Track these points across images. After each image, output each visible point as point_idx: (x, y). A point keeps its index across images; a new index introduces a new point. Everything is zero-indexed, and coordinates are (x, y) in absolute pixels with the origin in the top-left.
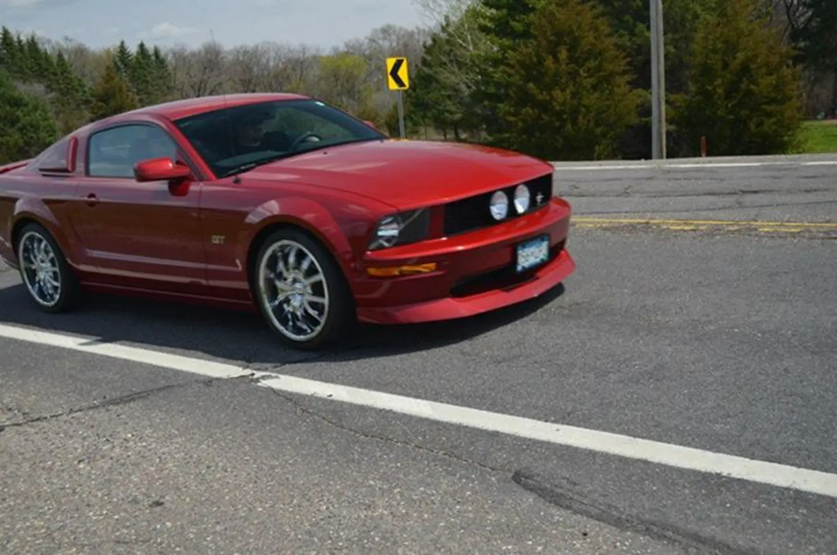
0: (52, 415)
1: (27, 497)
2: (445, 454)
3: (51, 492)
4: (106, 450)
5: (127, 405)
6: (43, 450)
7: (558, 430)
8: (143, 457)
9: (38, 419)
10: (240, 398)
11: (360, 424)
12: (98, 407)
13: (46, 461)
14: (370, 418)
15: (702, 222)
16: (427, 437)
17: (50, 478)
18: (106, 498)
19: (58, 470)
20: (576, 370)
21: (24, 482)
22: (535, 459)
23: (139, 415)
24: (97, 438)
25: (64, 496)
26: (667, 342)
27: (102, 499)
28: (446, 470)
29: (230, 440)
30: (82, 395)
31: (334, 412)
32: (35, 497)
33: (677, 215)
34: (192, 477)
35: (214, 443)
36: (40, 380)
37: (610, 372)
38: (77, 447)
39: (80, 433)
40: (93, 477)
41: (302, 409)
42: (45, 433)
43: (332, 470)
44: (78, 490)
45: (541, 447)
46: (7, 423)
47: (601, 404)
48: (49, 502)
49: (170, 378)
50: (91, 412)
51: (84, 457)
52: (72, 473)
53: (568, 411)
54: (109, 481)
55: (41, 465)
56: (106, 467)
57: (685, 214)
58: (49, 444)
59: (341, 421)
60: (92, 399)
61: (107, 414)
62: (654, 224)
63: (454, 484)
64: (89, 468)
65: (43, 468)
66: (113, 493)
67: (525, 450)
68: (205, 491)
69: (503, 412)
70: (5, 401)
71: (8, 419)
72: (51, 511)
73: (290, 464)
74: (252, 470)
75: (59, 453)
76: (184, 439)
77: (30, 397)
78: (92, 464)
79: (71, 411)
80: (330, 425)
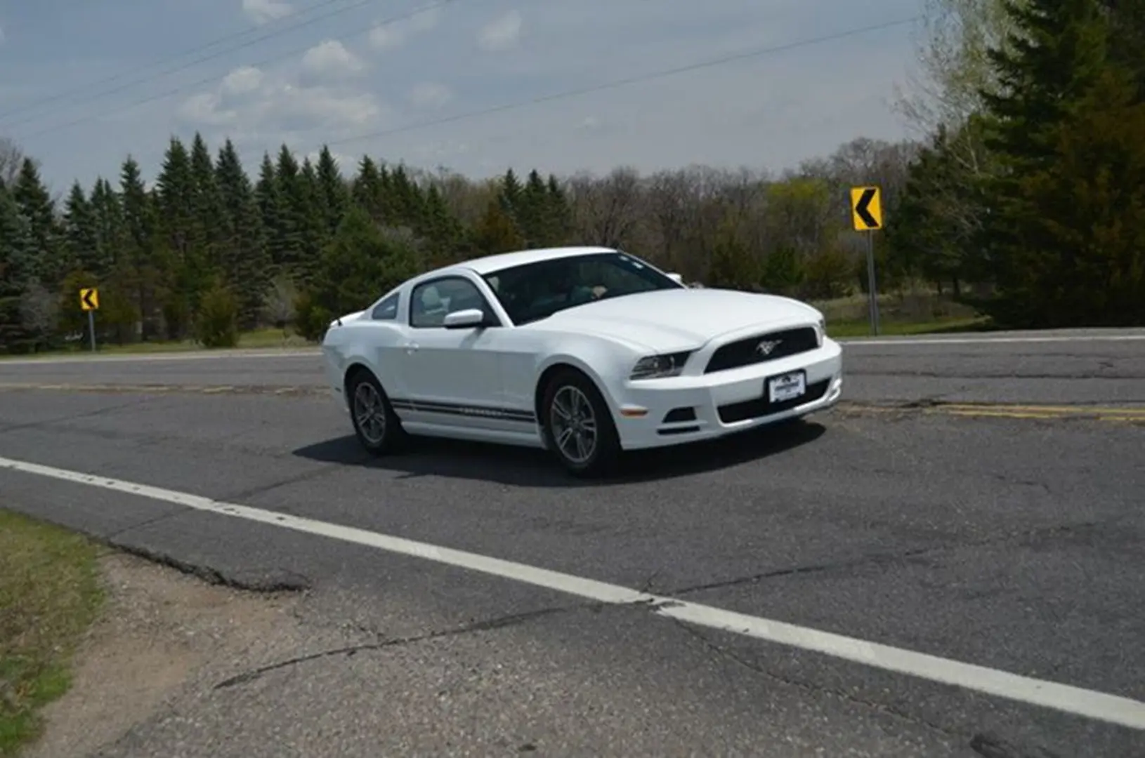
0: (411, 637)
1: (379, 731)
2: (886, 709)
3: (408, 726)
4: (471, 682)
5: (499, 630)
6: (400, 677)
7: (1039, 687)
8: (514, 693)
9: (395, 642)
10: (635, 629)
11: (781, 668)
12: (463, 631)
13: (401, 691)
14: (794, 660)
16: (866, 687)
17: (406, 711)
18: (469, 737)
19: (416, 703)
20: (1074, 613)
21: (378, 712)
22: (1003, 723)
23: (512, 642)
24: (461, 668)
25: (421, 732)
27: (464, 738)
28: (885, 730)
29: (618, 677)
30: (446, 616)
31: (749, 651)
32: (390, 731)
34: (571, 719)
35: (599, 680)
36: (398, 595)
37: (1121, 617)
38: (438, 676)
39: (443, 660)
40: (455, 712)
41: (710, 646)
42: (402, 658)
43: (742, 721)
44: (438, 726)
45: (1014, 708)
46: (360, 645)
47: (1104, 657)
48: (404, 738)
49: (550, 600)
50: (455, 637)
51: (446, 689)
52: (432, 706)
53: (1056, 664)
54: (474, 718)
55: (397, 695)
56: (471, 701)
58: (407, 671)
59: (756, 661)
60: (457, 621)
61: (475, 640)
63: (895, 746)
64: (451, 701)
65: (399, 699)
66: (479, 731)
68: (585, 736)
69: (969, 662)
70: (357, 620)
71: (361, 640)
72: (407, 748)
73: (692, 712)
74: (644, 715)
75: (416, 683)
76: (564, 674)
77: (387, 615)
78: (455, 697)
79: (433, 634)
80: (743, 665)
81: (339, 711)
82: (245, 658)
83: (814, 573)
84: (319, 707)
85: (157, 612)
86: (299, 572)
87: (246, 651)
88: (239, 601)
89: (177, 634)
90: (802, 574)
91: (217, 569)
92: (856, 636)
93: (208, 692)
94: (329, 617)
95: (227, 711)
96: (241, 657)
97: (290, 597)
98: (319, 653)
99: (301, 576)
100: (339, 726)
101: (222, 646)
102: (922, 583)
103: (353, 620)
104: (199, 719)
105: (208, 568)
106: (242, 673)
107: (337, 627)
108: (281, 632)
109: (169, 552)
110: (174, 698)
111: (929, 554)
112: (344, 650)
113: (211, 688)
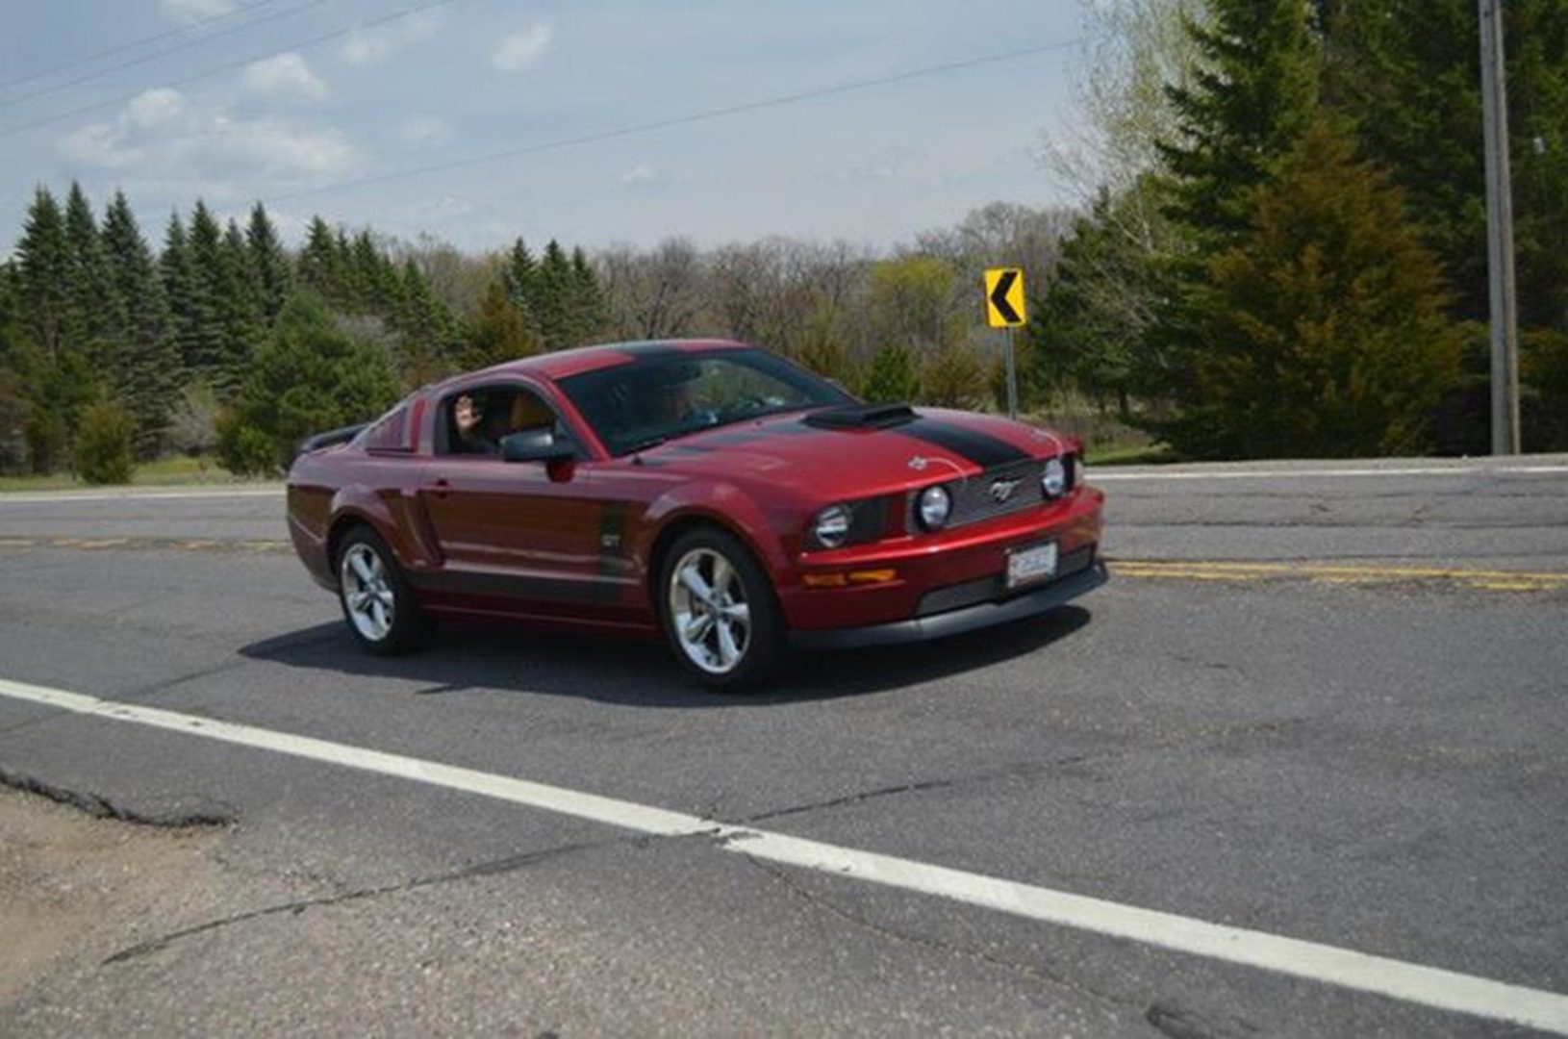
0: (385, 885)
1: (339, 1019)
2: (1034, 972)
3: (379, 1011)
4: (468, 948)
5: (506, 875)
6: (367, 943)
7: (1235, 938)
8: (528, 961)
9: (359, 895)
10: (694, 870)
11: (893, 919)
12: (456, 877)
13: (371, 963)
14: (911, 909)
15: (1549, 576)
16: (1007, 943)
17: (377, 990)
18: (465, 1023)
19: (389, 978)
20: (1280, 838)
21: (335, 993)
22: (1189, 986)
23: (525, 892)
24: (453, 927)
25: (397, 1019)
26: (1451, 792)
27: (458, 1026)
28: (1034, 1002)
29: (672, 936)
30: (434, 859)
31: (851, 897)
33: (1503, 562)
34: (607, 995)
35: (645, 941)
36: (365, 829)
37: (1340, 842)
38: (421, 940)
39: (428, 917)
40: (445, 989)
41: (798, 892)
42: (370, 916)
43: (840, 992)
44: (422, 1009)
45: (1202, 967)
46: (310, 899)
47: (1318, 896)
48: (374, 1027)
49: (577, 832)
50: (445, 885)
51: (433, 958)
52: (412, 982)
53: (1256, 907)
54: (471, 997)
55: (365, 967)
56: (467, 975)
57: (1518, 560)
58: (377, 934)
59: (861, 911)
61: (473, 889)
62: (1459, 578)
63: (1046, 1022)
64: (439, 975)
65: (367, 973)
66: (479, 1015)
67: (1173, 970)
68: (628, 1018)
69: (1143, 906)
70: (306, 864)
71: (312, 892)
73: (771, 981)
74: (706, 988)
75: (392, 949)
76: (597, 933)
77: (348, 856)
78: (444, 968)
79: (413, 882)
80: (842, 917)
81: (280, 993)
82: (144, 921)
83: (936, 790)
84: (254, 987)
85: (18, 858)
86: (223, 797)
87: (147, 910)
88: (138, 840)
89: (47, 889)
90: (919, 792)
91: (105, 796)
92: (993, 875)
93: (92, 970)
94: (266, 861)
95: (121, 994)
96: (141, 918)
97: (208, 833)
98: (252, 911)
99: (226, 804)
100: (281, 1013)
101: (113, 903)
102: (1082, 803)
103: (299, 862)
104: (80, 1007)
105: (90, 794)
106: (141, 941)
107: (278, 874)
108: (197, 884)
109: (35, 773)
110: (44, 979)
111: (1089, 762)
112: (288, 907)
113: (98, 963)
